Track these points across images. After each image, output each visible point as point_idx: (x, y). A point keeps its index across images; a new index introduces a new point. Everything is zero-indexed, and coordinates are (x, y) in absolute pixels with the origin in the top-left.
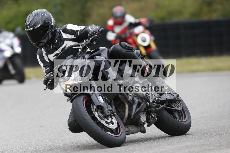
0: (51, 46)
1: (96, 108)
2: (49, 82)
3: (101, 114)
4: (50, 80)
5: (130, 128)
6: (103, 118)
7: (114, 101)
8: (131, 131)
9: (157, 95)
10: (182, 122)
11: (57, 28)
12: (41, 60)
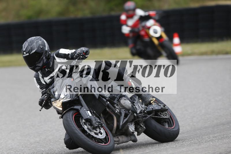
0: (46, 70)
1: (84, 122)
2: (44, 103)
3: (89, 127)
4: (44, 101)
5: (120, 138)
6: (92, 130)
7: (103, 114)
8: (121, 140)
9: (143, 106)
10: (170, 130)
11: (51, 52)
12: (37, 82)
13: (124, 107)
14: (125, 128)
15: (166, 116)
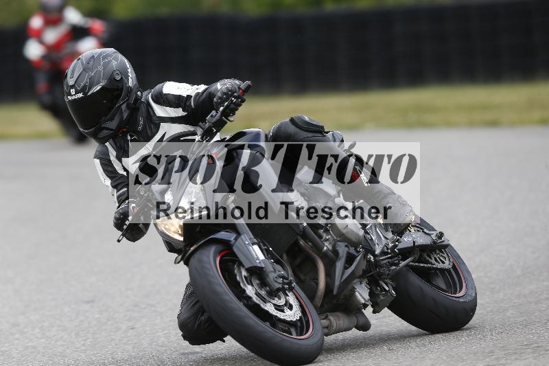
0: (129, 138)
1: (246, 274)
2: (127, 223)
5: (331, 318)
7: (287, 255)
8: (335, 325)
9: (390, 235)
10: (454, 298)
11: (142, 93)
12: (105, 171)
13: (343, 237)
14: (346, 292)
15: (443, 263)
